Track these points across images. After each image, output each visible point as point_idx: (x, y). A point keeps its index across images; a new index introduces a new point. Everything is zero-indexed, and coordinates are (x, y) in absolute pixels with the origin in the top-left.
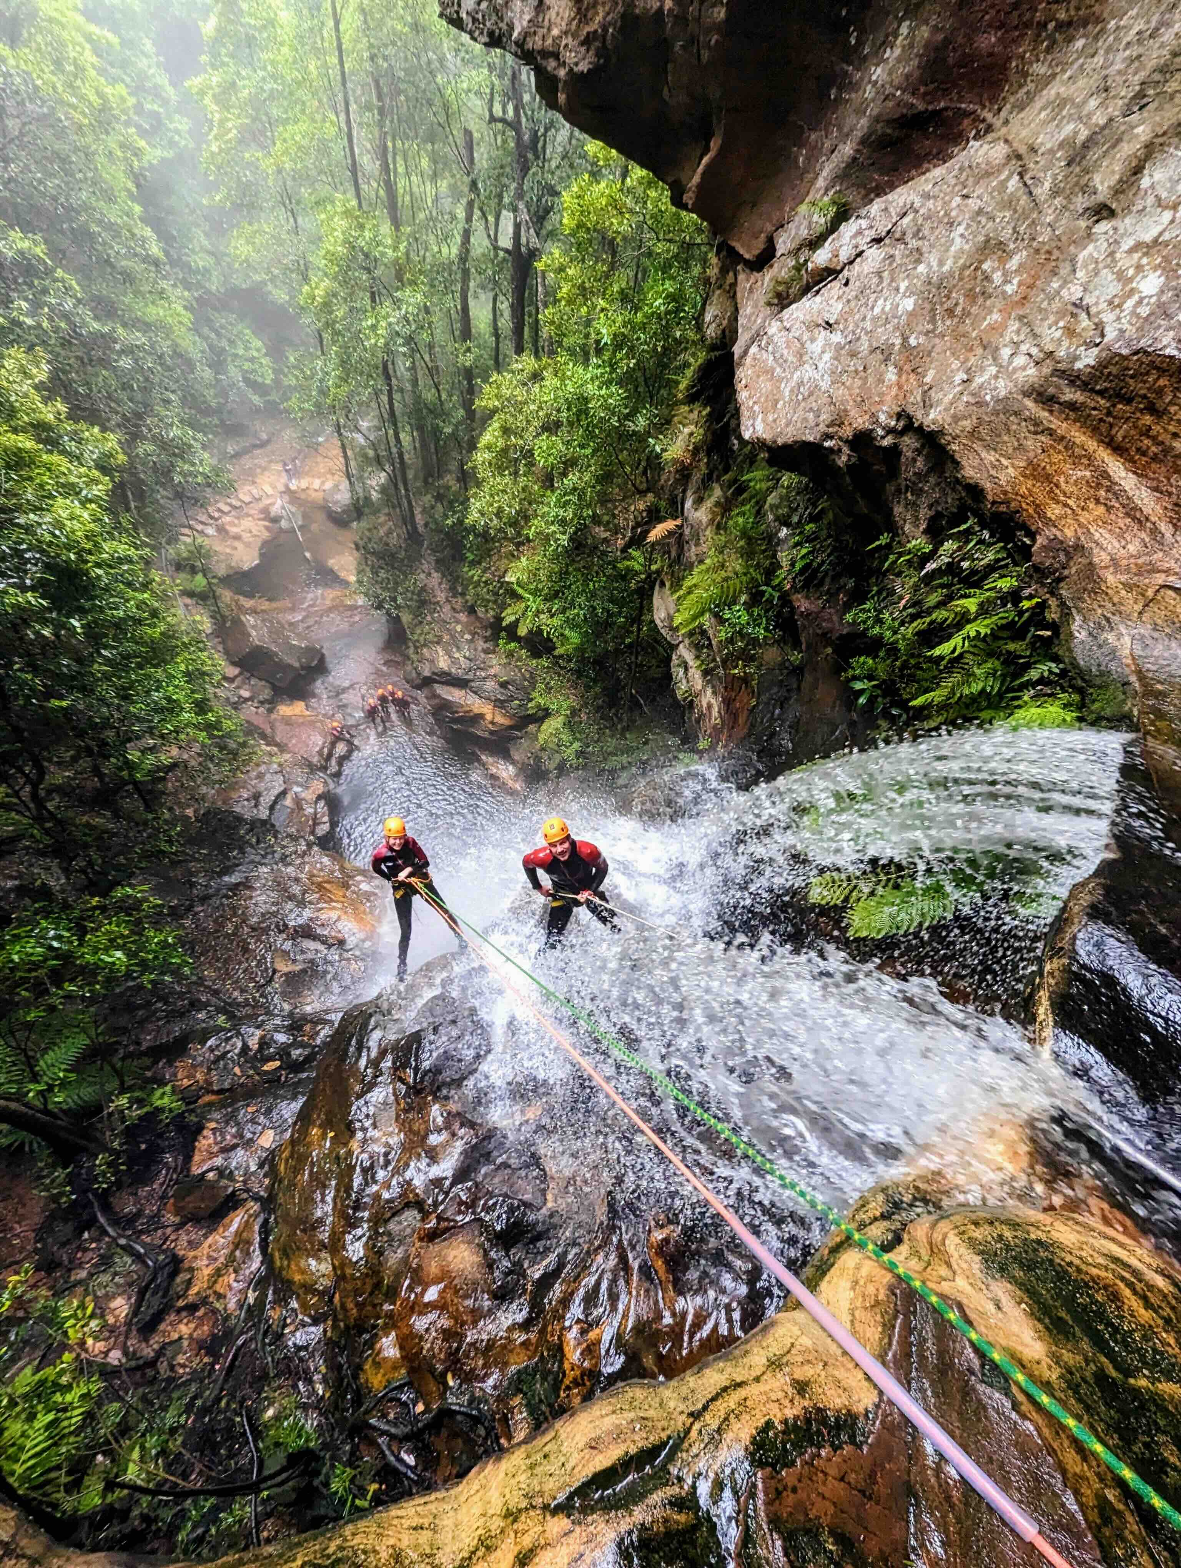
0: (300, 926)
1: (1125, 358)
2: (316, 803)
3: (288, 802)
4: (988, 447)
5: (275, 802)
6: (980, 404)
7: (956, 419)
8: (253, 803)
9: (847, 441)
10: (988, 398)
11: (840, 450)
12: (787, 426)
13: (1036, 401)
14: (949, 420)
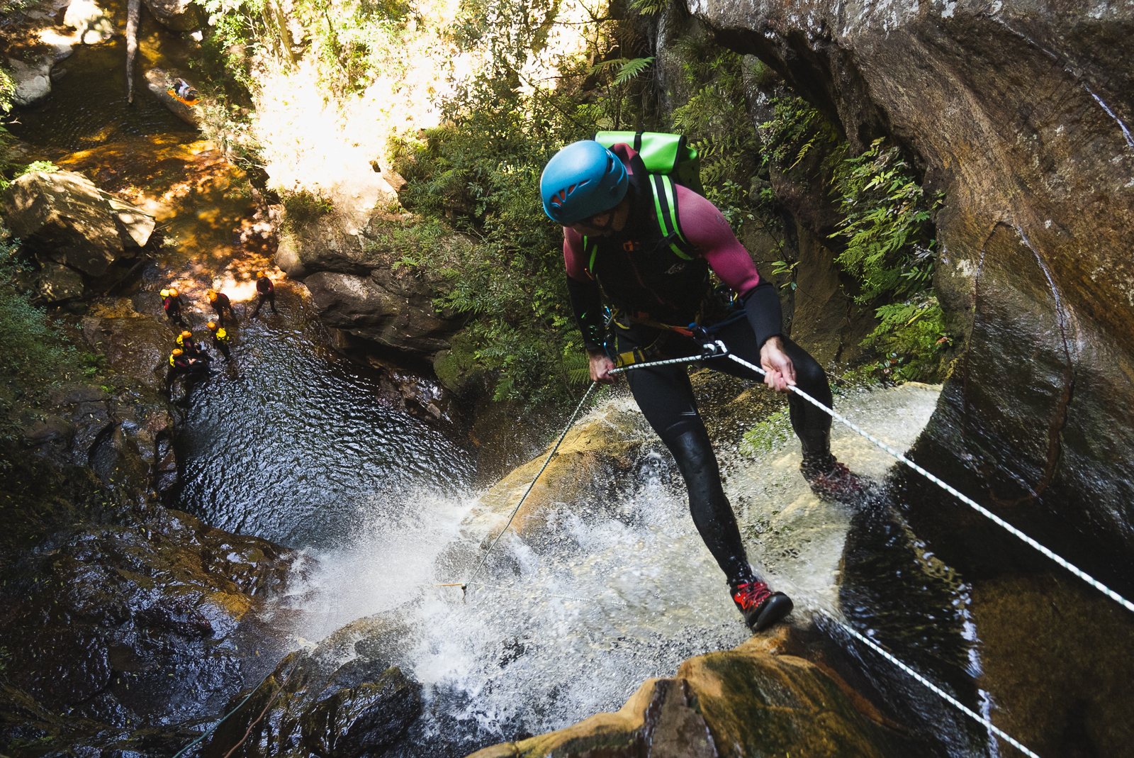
0: (148, 612)
1: (972, 18)
2: (157, 443)
3: (116, 443)
4: (888, 73)
5: (96, 444)
6: (880, 31)
7: (863, 42)
8: (63, 445)
9: (784, 37)
10: (885, 27)
11: (780, 44)
12: (729, 9)
13: (919, 39)
14: (856, 41)
